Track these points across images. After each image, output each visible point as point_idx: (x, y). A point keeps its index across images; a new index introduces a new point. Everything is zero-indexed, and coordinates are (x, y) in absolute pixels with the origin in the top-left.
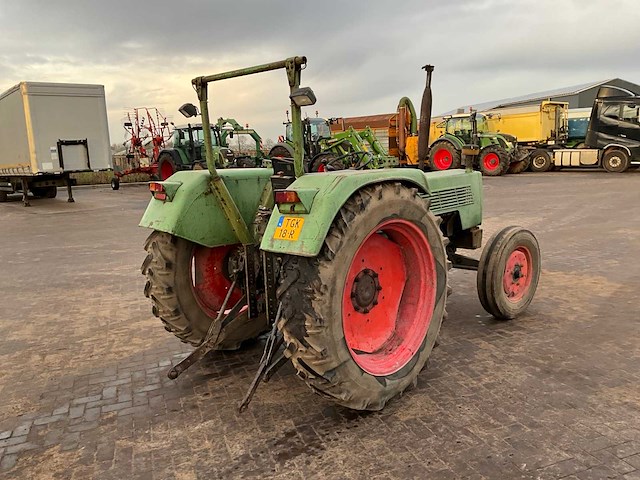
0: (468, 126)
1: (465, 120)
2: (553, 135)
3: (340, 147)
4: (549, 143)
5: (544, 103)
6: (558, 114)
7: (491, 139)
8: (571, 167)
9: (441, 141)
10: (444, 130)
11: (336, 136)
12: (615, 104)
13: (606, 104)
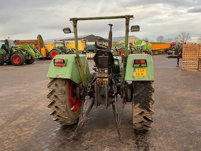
0: (61, 45)
1: (60, 43)
2: (85, 49)
3: (21, 50)
4: (84, 51)
5: (82, 40)
6: (86, 43)
7: (69, 50)
8: (91, 58)
9: (54, 49)
10: (54, 46)
11: (19, 47)
12: (101, 41)
13: (98, 41)
